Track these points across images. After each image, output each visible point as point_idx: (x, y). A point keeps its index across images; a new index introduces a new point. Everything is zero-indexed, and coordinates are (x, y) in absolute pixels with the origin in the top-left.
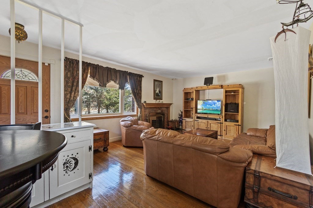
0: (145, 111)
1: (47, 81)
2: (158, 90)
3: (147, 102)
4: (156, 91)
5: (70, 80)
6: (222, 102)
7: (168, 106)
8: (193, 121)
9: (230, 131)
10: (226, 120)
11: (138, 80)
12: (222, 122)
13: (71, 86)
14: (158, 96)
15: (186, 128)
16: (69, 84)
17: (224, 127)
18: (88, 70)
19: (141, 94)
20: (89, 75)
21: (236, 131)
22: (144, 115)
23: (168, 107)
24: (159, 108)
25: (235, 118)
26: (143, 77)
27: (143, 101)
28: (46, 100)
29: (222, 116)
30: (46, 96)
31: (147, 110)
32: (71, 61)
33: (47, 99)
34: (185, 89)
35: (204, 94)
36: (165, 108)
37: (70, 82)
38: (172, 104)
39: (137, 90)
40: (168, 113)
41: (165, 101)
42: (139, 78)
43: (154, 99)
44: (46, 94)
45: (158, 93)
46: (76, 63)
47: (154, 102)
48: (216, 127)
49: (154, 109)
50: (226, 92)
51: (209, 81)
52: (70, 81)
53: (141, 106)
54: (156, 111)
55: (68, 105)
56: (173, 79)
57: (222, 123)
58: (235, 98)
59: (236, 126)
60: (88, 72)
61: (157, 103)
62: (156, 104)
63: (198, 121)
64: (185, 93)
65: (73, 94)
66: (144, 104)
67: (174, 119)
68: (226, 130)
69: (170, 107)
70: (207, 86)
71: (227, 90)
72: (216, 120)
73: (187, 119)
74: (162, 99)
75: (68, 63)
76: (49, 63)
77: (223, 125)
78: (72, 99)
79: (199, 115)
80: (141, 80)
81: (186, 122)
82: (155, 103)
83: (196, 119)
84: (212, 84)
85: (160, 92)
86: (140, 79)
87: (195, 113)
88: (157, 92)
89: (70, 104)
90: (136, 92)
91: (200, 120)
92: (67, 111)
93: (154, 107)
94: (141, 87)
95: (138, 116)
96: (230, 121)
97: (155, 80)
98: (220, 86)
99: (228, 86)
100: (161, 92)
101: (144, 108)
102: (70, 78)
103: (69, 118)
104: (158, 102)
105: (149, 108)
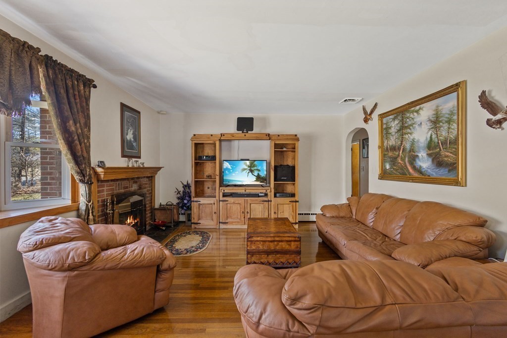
0: (99, 192)
2: (132, 132)
3: (107, 165)
4: (127, 134)
6: (268, 164)
7: (151, 173)
8: (216, 203)
9: (283, 212)
10: (275, 196)
11: (79, 92)
12: (270, 199)
15: (199, 220)
17: (274, 208)
19: (89, 138)
21: (293, 211)
22: (98, 201)
23: (152, 176)
24: (134, 180)
25: (283, 191)
26: (95, 87)
27: (94, 162)
29: (270, 188)
31: (105, 188)
34: (195, 135)
35: (230, 149)
36: (146, 179)
38: (160, 168)
39: (78, 125)
40: (152, 189)
41: (146, 160)
42: (81, 88)
43: (123, 156)
45: (132, 140)
47: (123, 163)
48: (260, 210)
49: (124, 183)
50: (276, 146)
51: (245, 124)
53: (89, 177)
54: (127, 187)
56: (159, 113)
57: (271, 201)
58: (284, 157)
59: (292, 203)
61: (130, 166)
62: (128, 168)
63: (227, 202)
64: (195, 144)
66: (99, 170)
67: (164, 203)
68: (277, 212)
69: (154, 176)
70: (243, 132)
71: (277, 142)
72: (257, 196)
73: (203, 201)
74: (139, 157)
77: (273, 203)
79: (228, 190)
80: (87, 93)
81: (201, 207)
82: (126, 166)
83: (221, 198)
84: (252, 130)
85: (135, 137)
86: (87, 90)
87: (220, 186)
88: (128, 138)
90: (73, 129)
91: (231, 200)
94: (88, 117)
95: (78, 210)
96: (282, 195)
97: (123, 107)
98: (266, 135)
99: (279, 136)
101: (99, 180)
104: (132, 163)
105: (112, 180)
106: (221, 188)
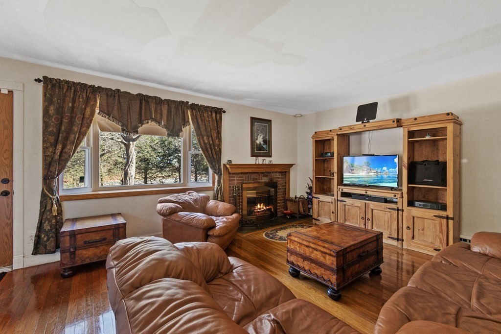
0: (230, 180)
1: (6, 123)
2: (262, 137)
4: (257, 139)
5: (53, 120)
6: (400, 159)
7: (285, 169)
8: (334, 202)
9: (423, 230)
10: (411, 203)
11: (212, 118)
12: (400, 208)
13: (55, 131)
14: (261, 149)
15: (319, 216)
16: (51, 129)
17: (407, 221)
18: (96, 101)
19: (219, 146)
20: (97, 111)
21: (441, 232)
22: (230, 187)
23: (286, 172)
24: (265, 174)
25: (437, 199)
26: (224, 112)
27: (224, 161)
28: (4, 161)
29: (400, 192)
30: (5, 152)
31: (236, 179)
32: (55, 84)
33: (6, 159)
34: (316, 133)
36: (278, 174)
37: (52, 124)
38: (293, 165)
39: (210, 138)
40: (286, 183)
41: (277, 158)
42: (214, 115)
43: (252, 156)
44: (4, 149)
45: (262, 143)
46: (68, 87)
47: (252, 161)
48: (386, 219)
49: (253, 176)
50: (411, 134)
51: (367, 112)
52: (53, 122)
53: (220, 170)
54: (257, 179)
55: (51, 169)
56: (295, 116)
57: (403, 210)
58: (437, 149)
59: (439, 219)
60: (94, 105)
61: (257, 163)
62: (255, 165)
63: (344, 203)
64: (316, 141)
65: (59, 147)
66: (228, 166)
68: (411, 227)
69: (289, 172)
70: (363, 123)
71: (412, 129)
72: (386, 201)
73: (323, 198)
74: (271, 156)
75: (49, 86)
76: (11, 88)
77: (405, 214)
78: (57, 157)
79: (346, 190)
80: (218, 118)
81: (320, 204)
82: (254, 163)
83: (340, 198)
84: (374, 118)
85: (265, 141)
86: (218, 116)
87: (338, 185)
88: (258, 142)
89: (53, 168)
90: (206, 141)
91: (348, 201)
92: (48, 181)
93: (250, 171)
94: (219, 133)
95: (214, 190)
96: (424, 205)
97: (253, 120)
98: (394, 121)
99: (416, 119)
100: (268, 142)
101: (229, 173)
102: (52, 117)
103: (53, 195)
104: (260, 160)
105: (242, 173)
106: (339, 187)
